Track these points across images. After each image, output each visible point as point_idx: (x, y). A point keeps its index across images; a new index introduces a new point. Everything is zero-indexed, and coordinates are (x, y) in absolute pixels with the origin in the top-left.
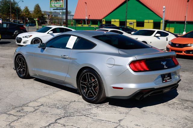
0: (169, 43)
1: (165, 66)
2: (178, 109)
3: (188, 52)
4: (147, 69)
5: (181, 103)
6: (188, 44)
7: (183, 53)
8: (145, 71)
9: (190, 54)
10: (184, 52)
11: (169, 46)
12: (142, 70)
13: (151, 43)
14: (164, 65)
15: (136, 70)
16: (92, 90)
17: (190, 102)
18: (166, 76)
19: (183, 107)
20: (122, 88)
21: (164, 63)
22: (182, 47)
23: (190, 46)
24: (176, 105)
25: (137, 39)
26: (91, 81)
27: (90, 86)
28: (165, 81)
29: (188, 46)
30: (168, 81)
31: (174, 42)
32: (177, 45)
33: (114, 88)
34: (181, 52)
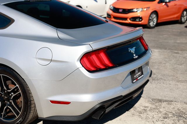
0: (110, 8)
1: (134, 55)
2: (155, 120)
3: (134, 19)
4: (110, 65)
5: (154, 106)
6: (133, 9)
7: (129, 21)
8: (107, 68)
9: (137, 21)
10: (130, 19)
11: (111, 12)
12: (102, 67)
13: (87, 7)
14: (132, 54)
15: (93, 69)
16: (11, 105)
17: (165, 103)
18: (137, 71)
19: (160, 115)
20: (68, 103)
21: (133, 50)
22: (127, 12)
23: (136, 12)
24: (149, 113)
25: (69, 2)
26: (8, 89)
27: (6, 97)
28: (135, 81)
29: (134, 12)
30: (139, 78)
31: (117, 7)
32: (120, 11)
33: (53, 102)
34: (126, 19)
